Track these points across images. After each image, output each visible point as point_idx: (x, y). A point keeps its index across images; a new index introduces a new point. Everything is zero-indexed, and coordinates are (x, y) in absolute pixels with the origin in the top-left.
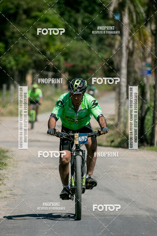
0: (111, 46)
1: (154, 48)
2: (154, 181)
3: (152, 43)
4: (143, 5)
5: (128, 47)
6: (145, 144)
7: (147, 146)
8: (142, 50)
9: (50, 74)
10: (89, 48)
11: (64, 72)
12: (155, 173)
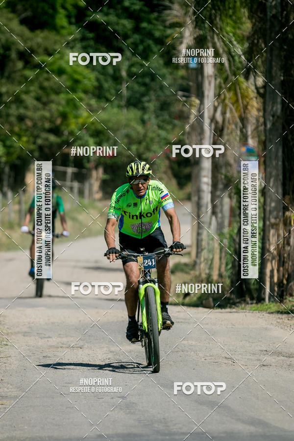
0: (183, 117)
1: (262, 120)
2: (264, 368)
3: (258, 110)
4: (241, 41)
5: (213, 119)
6: (248, 299)
7: (252, 304)
8: (240, 124)
9: (70, 170)
10: (143, 122)
11: (96, 168)
12: (265, 353)
